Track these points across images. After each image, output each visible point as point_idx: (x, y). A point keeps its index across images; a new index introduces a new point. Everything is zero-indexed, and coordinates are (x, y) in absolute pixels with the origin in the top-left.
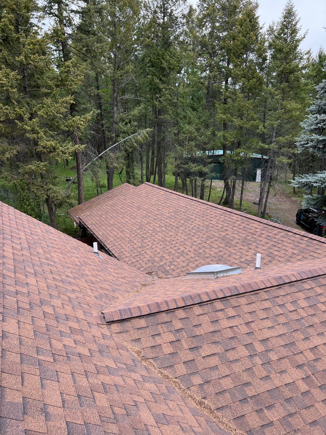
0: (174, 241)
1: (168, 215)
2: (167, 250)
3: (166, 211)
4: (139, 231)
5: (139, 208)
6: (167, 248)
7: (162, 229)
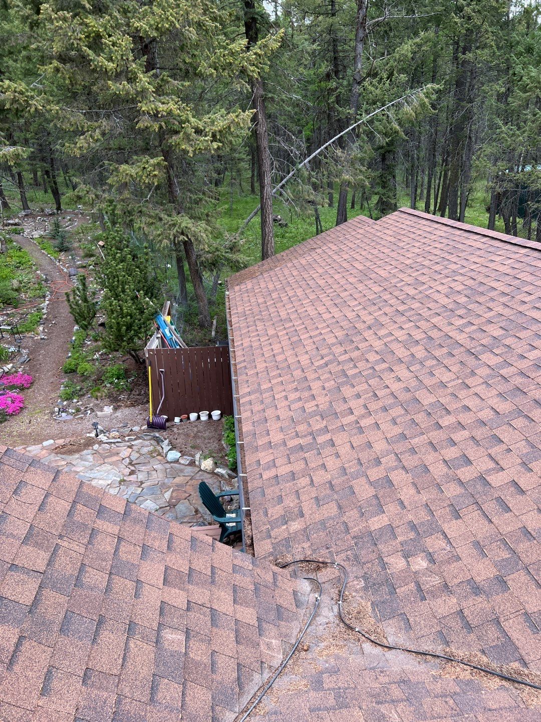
0: (448, 412)
1: (444, 301)
2: (413, 451)
3: (440, 288)
4: (338, 350)
5: (365, 275)
6: (415, 441)
7: (413, 350)
